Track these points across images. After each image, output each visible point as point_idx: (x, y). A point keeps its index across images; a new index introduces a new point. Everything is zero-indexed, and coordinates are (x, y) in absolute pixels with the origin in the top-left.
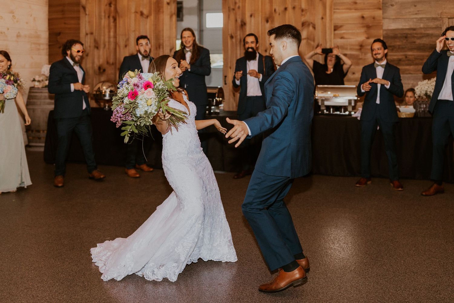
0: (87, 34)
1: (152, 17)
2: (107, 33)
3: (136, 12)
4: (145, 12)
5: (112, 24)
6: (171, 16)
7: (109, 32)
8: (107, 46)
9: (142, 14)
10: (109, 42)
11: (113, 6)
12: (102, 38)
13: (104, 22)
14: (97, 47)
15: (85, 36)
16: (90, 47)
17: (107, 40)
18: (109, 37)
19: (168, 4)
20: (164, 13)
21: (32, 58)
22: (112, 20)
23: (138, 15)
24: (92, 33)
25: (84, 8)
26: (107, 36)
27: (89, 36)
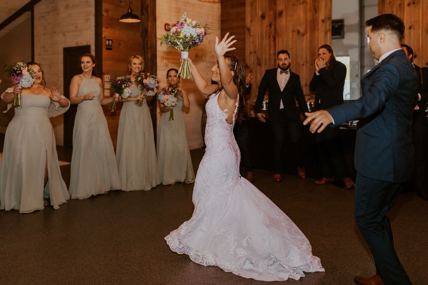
0: (251, 53)
1: (308, 35)
2: (268, 52)
3: (293, 31)
4: (302, 30)
5: (272, 43)
6: (326, 33)
7: (270, 50)
8: (268, 63)
9: (299, 32)
10: (270, 59)
11: (273, 27)
12: (264, 55)
13: (266, 42)
14: (259, 64)
15: (250, 55)
16: (253, 64)
17: (268, 57)
18: (270, 55)
19: (323, 21)
20: (319, 30)
21: (208, 74)
22: (272, 39)
23: (295, 34)
24: (255, 52)
25: (249, 30)
26: (267, 54)
27: (253, 54)
